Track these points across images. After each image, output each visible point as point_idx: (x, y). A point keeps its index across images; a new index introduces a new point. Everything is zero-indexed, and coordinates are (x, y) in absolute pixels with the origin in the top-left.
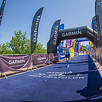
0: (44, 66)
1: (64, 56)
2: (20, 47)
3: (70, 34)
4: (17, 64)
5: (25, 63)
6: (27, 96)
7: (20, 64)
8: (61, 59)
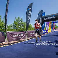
0: (34, 38)
1: (45, 32)
2: (19, 27)
3: (49, 18)
4: (18, 37)
5: (23, 36)
6: (25, 56)
7: (20, 37)
8: (44, 33)
